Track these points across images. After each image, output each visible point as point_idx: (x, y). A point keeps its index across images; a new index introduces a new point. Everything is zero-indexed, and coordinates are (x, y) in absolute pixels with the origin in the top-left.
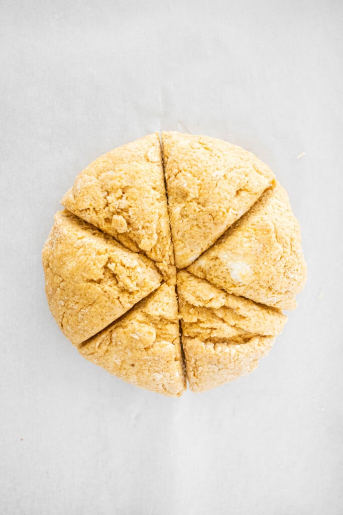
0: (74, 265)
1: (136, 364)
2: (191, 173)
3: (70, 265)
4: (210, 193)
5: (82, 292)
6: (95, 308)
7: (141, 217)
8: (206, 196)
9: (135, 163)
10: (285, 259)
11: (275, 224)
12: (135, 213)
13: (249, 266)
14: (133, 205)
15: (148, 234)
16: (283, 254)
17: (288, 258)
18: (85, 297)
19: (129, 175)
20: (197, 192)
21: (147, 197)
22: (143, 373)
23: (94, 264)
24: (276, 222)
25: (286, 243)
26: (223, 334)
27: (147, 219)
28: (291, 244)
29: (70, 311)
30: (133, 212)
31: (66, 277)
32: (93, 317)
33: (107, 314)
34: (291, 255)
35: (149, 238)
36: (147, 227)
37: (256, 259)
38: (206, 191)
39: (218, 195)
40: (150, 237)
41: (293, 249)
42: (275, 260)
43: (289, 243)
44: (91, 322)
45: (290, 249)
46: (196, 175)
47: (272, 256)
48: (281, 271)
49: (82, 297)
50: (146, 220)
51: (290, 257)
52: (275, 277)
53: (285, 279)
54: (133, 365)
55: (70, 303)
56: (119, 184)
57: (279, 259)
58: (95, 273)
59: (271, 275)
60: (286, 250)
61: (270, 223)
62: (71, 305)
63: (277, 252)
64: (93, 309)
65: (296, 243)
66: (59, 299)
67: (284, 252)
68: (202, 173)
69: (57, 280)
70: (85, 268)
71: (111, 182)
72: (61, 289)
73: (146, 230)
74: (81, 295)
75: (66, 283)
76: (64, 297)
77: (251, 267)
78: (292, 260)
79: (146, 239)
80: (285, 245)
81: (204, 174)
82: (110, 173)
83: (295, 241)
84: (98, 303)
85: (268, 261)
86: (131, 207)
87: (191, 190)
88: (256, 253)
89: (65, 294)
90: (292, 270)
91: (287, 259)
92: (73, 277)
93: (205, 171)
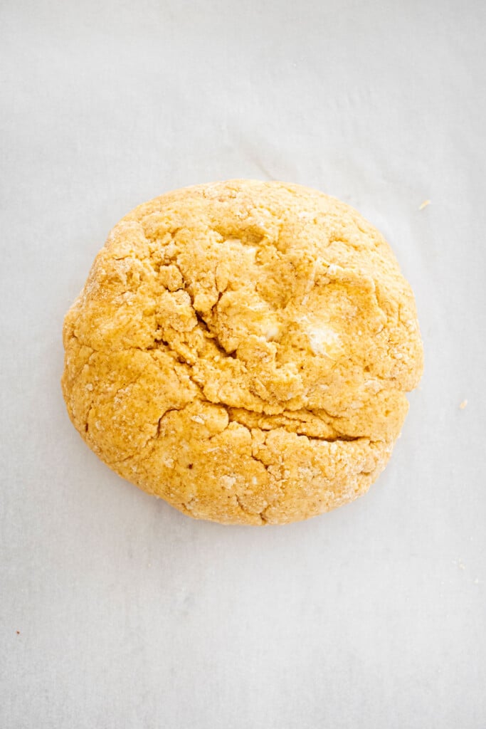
0: (112, 328)
1: (196, 464)
2: (269, 210)
3: (106, 327)
4: (295, 237)
5: (122, 364)
6: (139, 384)
7: (194, 265)
8: (288, 241)
9: (190, 199)
10: (389, 330)
11: (376, 281)
12: (186, 261)
13: (338, 335)
14: (182, 251)
15: (204, 288)
16: (386, 324)
17: (394, 329)
18: (126, 371)
19: (180, 213)
20: (277, 234)
21: (202, 239)
22: (206, 478)
23: (142, 327)
24: (377, 279)
25: (392, 310)
26: (316, 430)
27: (202, 267)
28: (399, 312)
29: (101, 397)
30: (182, 260)
31: (99, 345)
32: (135, 398)
33: (156, 392)
34: (398, 326)
35: (206, 293)
36: (203, 278)
37: (347, 326)
38: (288, 234)
39: (304, 240)
40: (208, 291)
41: (402, 318)
42: (374, 331)
43: (396, 310)
44: (132, 406)
45: (397, 318)
46: (276, 213)
47: (370, 325)
48: (384, 346)
49: (121, 371)
50: (201, 269)
51: (397, 328)
52: (375, 354)
53: (389, 358)
54: (190, 467)
55: (102, 384)
56: (166, 226)
57: (380, 330)
58: (143, 338)
59: (369, 350)
60: (390, 318)
61: (370, 278)
62: (104, 386)
63: (378, 319)
64: (137, 386)
65: (406, 311)
66: (85, 382)
67: (388, 322)
68: (283, 212)
69: (85, 352)
70: (128, 332)
71: (156, 225)
72: (90, 365)
73: (201, 282)
74: (120, 370)
75: (97, 354)
76: (94, 377)
77: (340, 337)
78: (401, 334)
79: (202, 294)
80: (390, 312)
81: (287, 212)
82: (157, 214)
83: (405, 308)
84: (144, 376)
85: (363, 331)
86: (180, 253)
87: (269, 231)
88: (347, 319)
89: (96, 372)
90: (400, 347)
91: (391, 330)
92: (110, 344)
93: (289, 209)
